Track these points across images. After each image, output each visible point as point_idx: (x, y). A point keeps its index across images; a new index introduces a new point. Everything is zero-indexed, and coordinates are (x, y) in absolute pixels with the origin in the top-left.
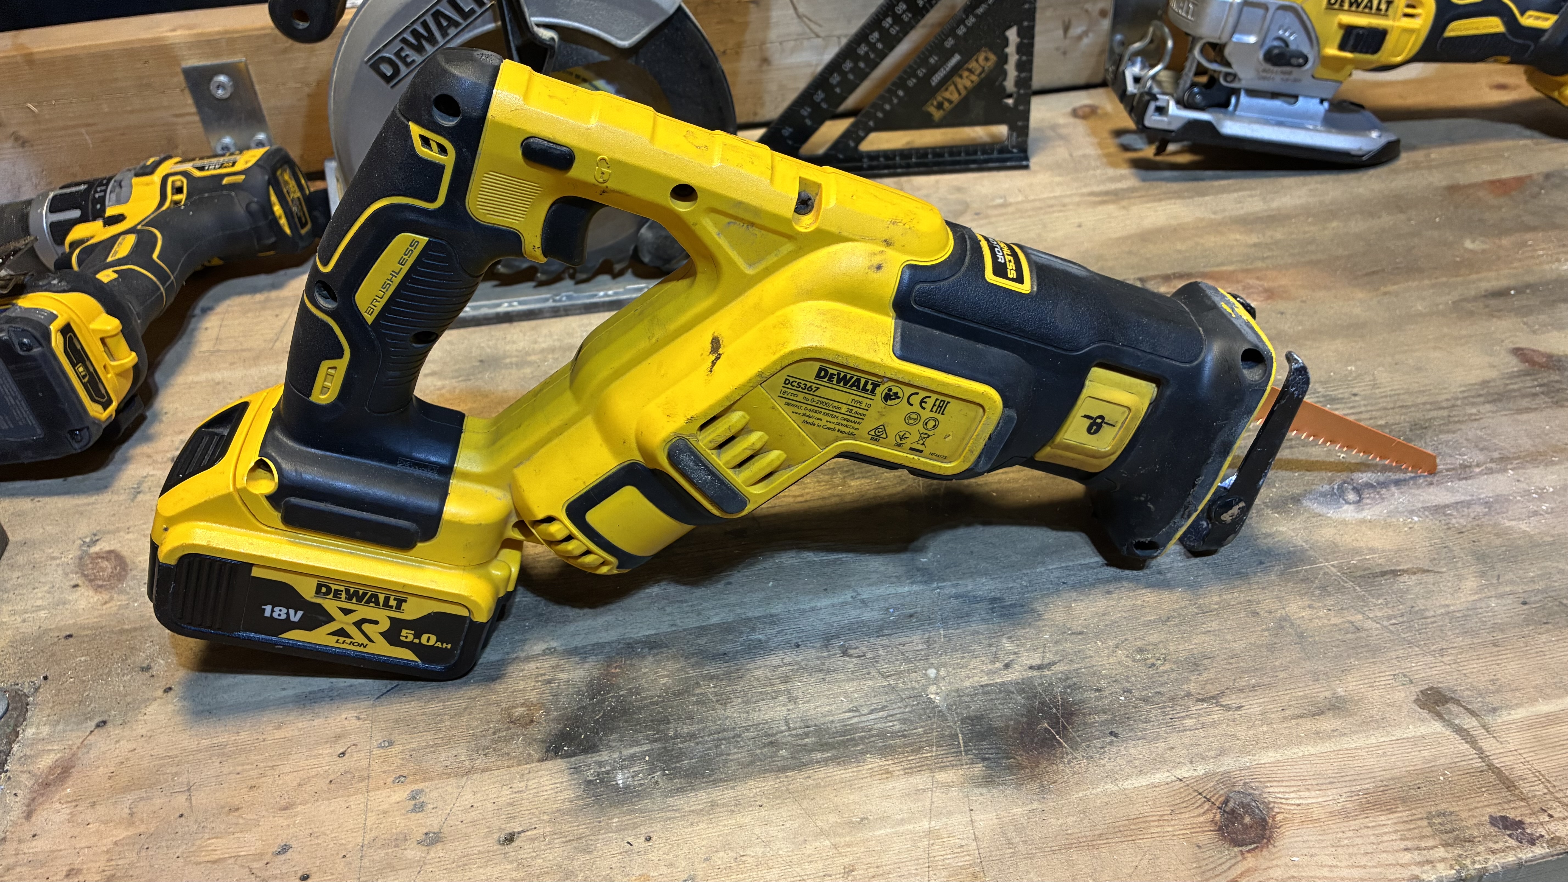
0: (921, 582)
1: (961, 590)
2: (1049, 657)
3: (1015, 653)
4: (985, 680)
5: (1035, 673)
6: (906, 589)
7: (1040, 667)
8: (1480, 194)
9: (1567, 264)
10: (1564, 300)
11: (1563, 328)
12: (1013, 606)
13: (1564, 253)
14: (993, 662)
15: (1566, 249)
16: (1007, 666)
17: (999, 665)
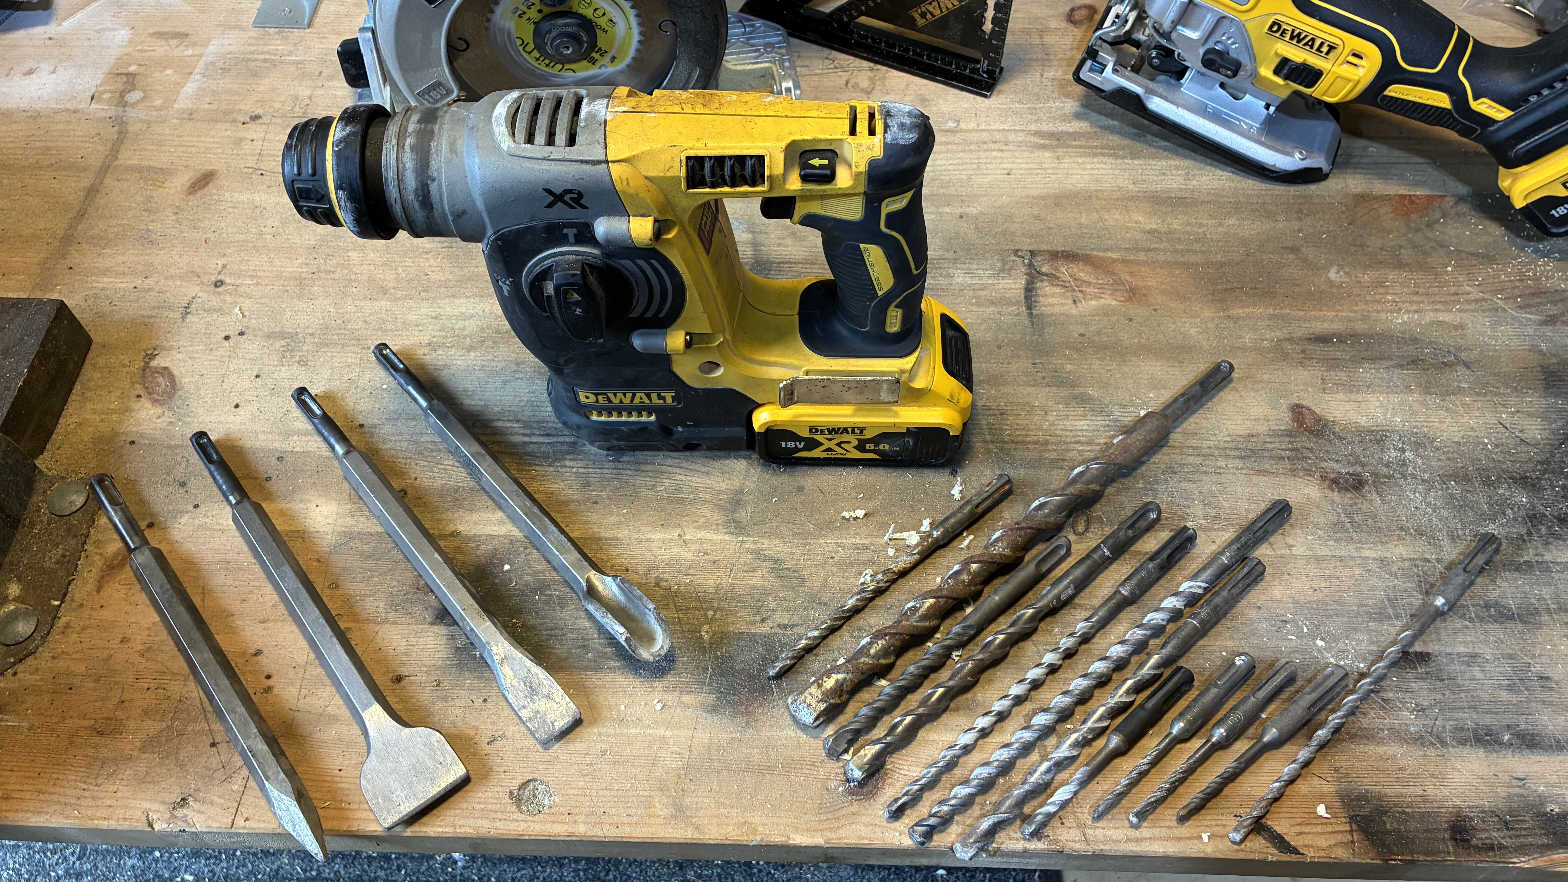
0: (732, 533)
1: (759, 546)
2: (796, 619)
3: (773, 611)
4: (744, 628)
5: (780, 631)
6: (719, 537)
8: (1382, 211)
9: (1405, 317)
10: (1373, 360)
11: (1351, 392)
12: (788, 569)
13: (1411, 302)
14: (755, 615)
15: (1416, 298)
16: (763, 620)
17: (758, 618)
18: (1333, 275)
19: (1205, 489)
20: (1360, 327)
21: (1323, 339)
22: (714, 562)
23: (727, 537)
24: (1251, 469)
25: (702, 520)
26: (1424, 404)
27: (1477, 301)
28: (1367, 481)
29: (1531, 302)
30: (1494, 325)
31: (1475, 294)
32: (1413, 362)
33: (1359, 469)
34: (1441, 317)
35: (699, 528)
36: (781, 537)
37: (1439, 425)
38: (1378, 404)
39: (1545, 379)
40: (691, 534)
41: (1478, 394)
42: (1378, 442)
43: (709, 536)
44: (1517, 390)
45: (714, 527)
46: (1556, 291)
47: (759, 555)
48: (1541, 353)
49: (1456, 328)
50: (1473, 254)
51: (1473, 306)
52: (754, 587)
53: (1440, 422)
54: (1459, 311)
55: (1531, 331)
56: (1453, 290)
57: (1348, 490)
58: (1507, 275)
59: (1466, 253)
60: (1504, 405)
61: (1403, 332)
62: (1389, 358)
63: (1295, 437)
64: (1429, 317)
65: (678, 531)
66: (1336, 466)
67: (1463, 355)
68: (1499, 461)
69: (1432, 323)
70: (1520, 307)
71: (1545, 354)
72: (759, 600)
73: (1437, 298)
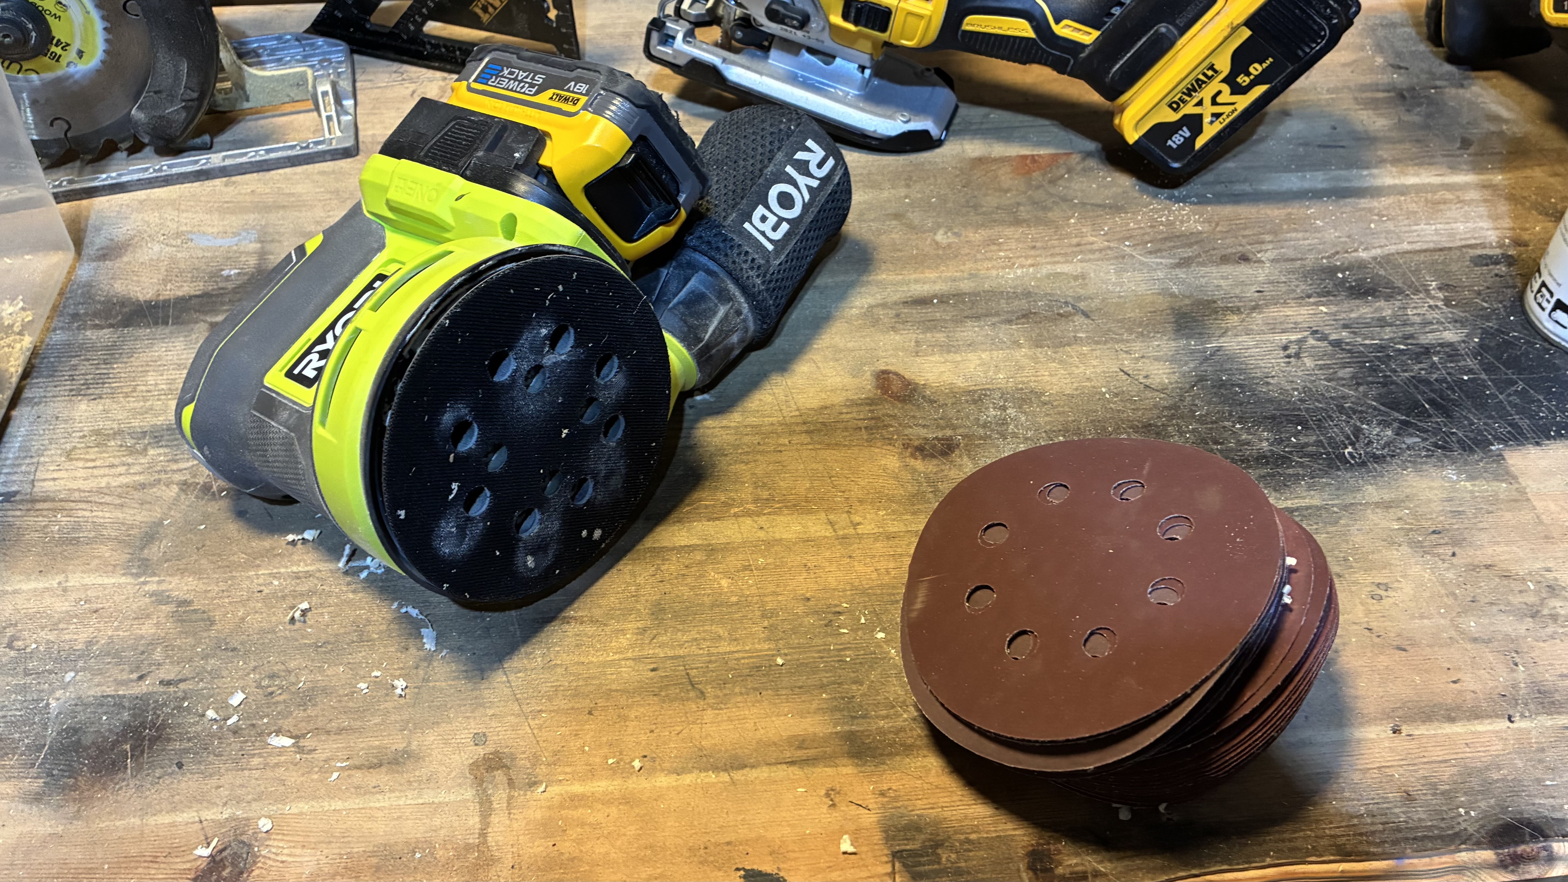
0: (132, 574)
1: (164, 587)
2: (187, 671)
3: (159, 664)
4: (110, 691)
5: (162, 689)
6: (113, 581)
7: (169, 683)
8: (1001, 172)
9: (1019, 272)
10: (978, 318)
11: (949, 352)
12: (195, 611)
13: (1026, 257)
14: (132, 672)
15: (1032, 252)
16: (141, 678)
17: (135, 676)
18: (940, 237)
19: (759, 471)
20: (966, 286)
21: (923, 302)
22: (95, 612)
23: (123, 580)
24: (820, 443)
25: (96, 562)
26: (1035, 359)
27: (1100, 250)
28: (958, 445)
29: (1164, 247)
30: (1119, 272)
31: (1100, 243)
32: (1024, 316)
33: (949, 433)
34: (1059, 268)
35: (90, 571)
36: (198, 573)
37: (1049, 379)
38: (978, 362)
39: (1176, 322)
40: (75, 580)
41: (1097, 343)
42: (975, 402)
43: (99, 581)
44: (1142, 334)
45: (110, 568)
46: (1192, 233)
47: (160, 598)
48: (1173, 295)
49: (1076, 278)
50: (1099, 206)
51: (1097, 255)
52: (142, 637)
53: (1051, 375)
54: (1081, 261)
55: (1160, 274)
56: (1075, 241)
57: (935, 457)
58: (1138, 222)
59: (1092, 205)
60: (1126, 352)
61: (1015, 287)
62: (997, 314)
63: (876, 404)
64: (1046, 270)
65: (60, 578)
66: (923, 432)
67: (1082, 305)
68: (1119, 411)
69: (1048, 276)
70: (1150, 253)
71: (1176, 296)
72: (143, 653)
73: (1057, 250)
